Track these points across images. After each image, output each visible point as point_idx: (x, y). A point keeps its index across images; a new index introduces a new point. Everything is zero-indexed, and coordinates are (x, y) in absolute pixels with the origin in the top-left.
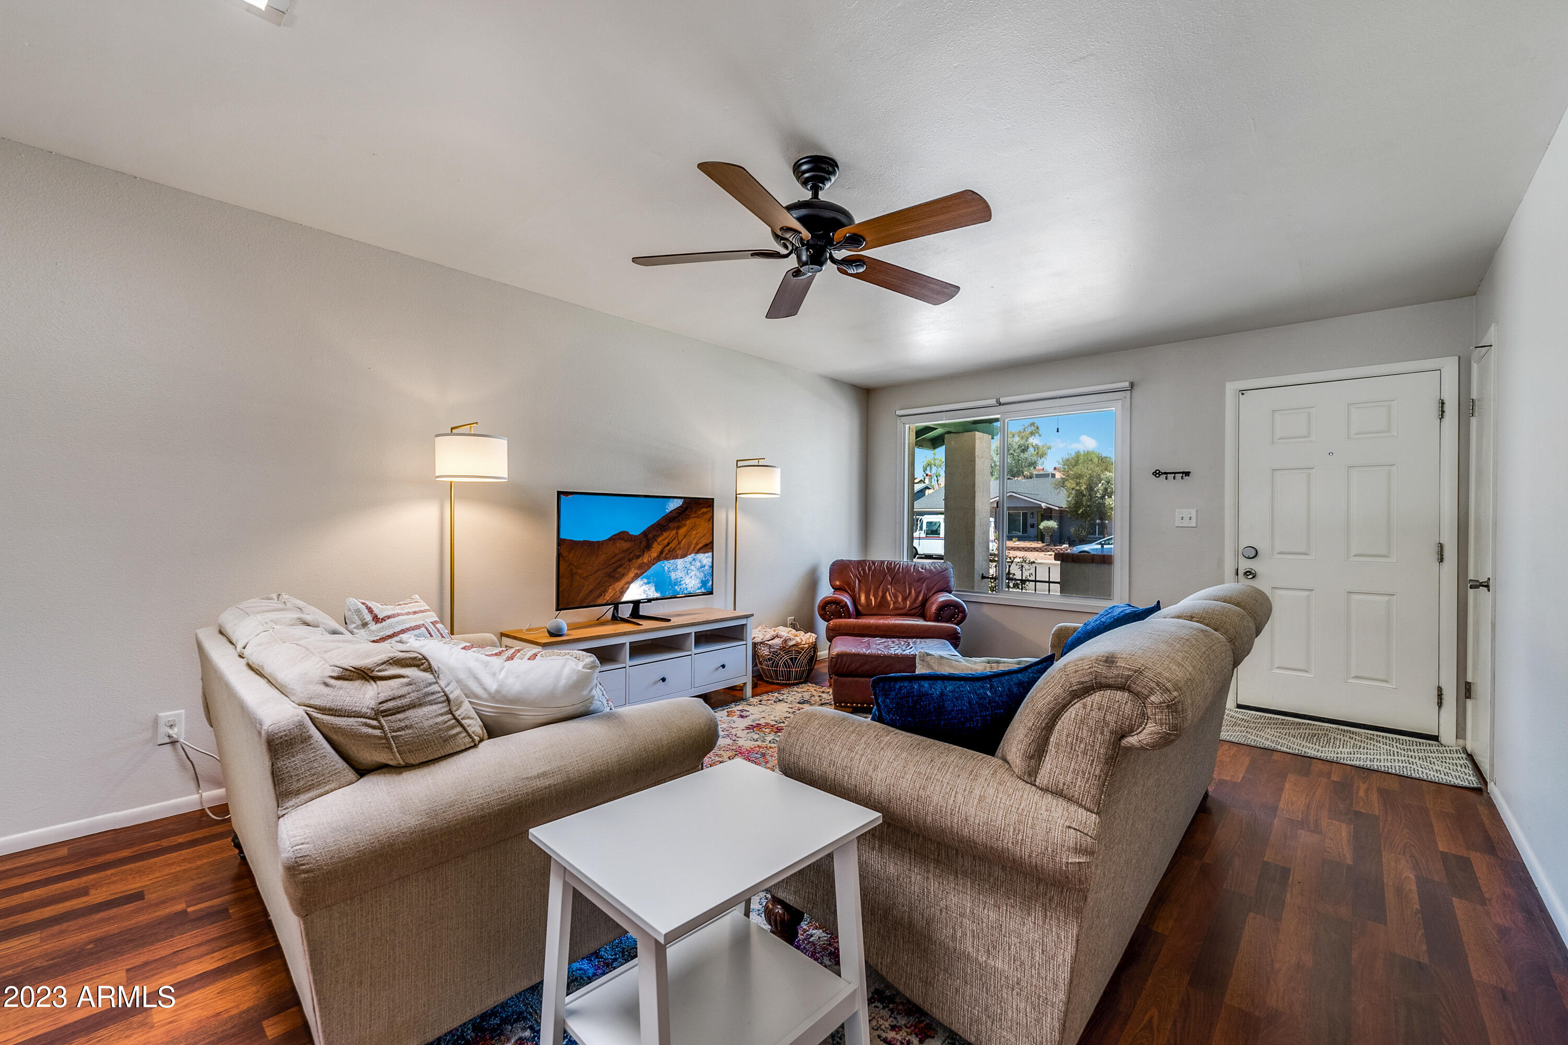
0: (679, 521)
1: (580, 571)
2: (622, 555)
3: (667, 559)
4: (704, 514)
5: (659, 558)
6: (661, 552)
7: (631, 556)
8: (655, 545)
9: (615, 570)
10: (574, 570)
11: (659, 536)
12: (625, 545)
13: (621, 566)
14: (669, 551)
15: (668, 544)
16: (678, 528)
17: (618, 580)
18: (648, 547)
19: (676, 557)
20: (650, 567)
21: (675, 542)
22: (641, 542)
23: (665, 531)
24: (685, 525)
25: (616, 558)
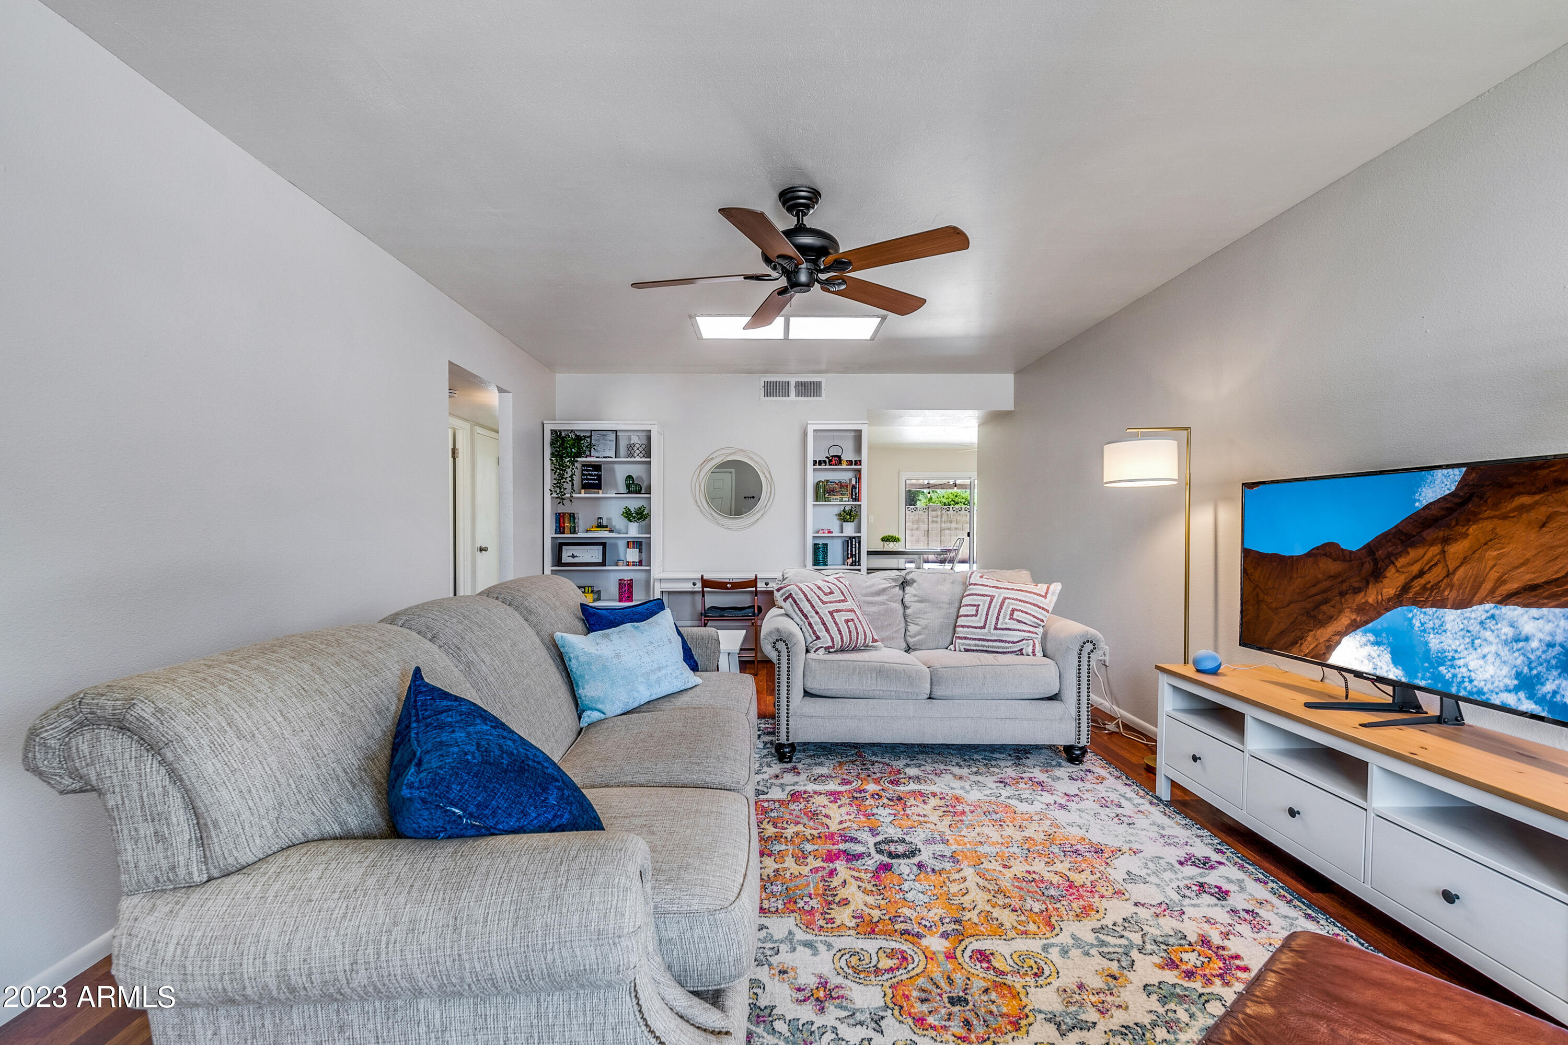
0: (1449, 526)
1: (1268, 599)
2: (1327, 584)
3: (1415, 603)
4: (1523, 509)
5: (1399, 600)
6: (1405, 588)
7: (1345, 586)
8: (1391, 572)
9: (1317, 606)
10: (1261, 596)
11: (1398, 555)
12: (1334, 567)
13: (1326, 601)
14: (1424, 588)
15: (1421, 574)
16: (1446, 541)
17: (1322, 623)
18: (1377, 575)
19: (1441, 604)
20: (1380, 615)
21: (1438, 572)
22: (1362, 564)
23: (1413, 545)
24: (1465, 535)
25: (1320, 587)
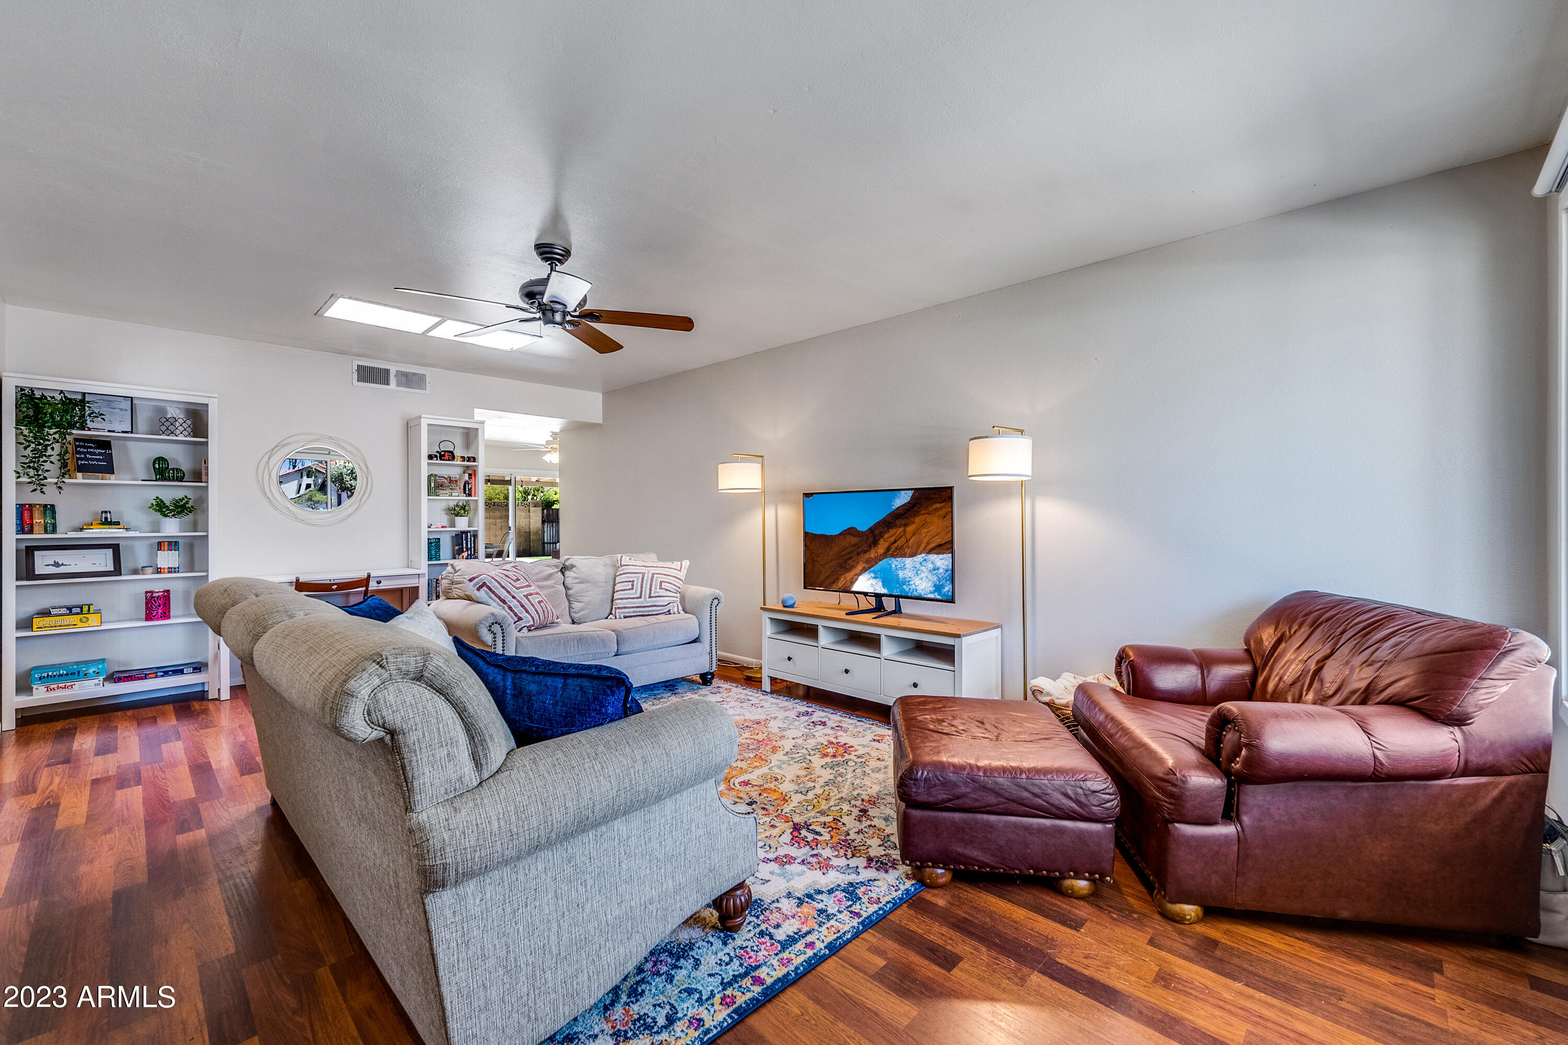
0: (907, 518)
1: (819, 559)
2: (851, 549)
3: (893, 556)
4: (937, 510)
5: (885, 555)
6: (888, 549)
7: (860, 550)
8: (881, 542)
9: (846, 562)
10: (815, 558)
11: (885, 533)
12: (854, 540)
13: (850, 558)
14: (896, 548)
15: (895, 541)
16: (906, 525)
17: (849, 570)
18: (875, 543)
19: (904, 556)
20: (877, 563)
21: (903, 540)
22: (868, 538)
23: (892, 527)
24: (914, 522)
25: (848, 550)
